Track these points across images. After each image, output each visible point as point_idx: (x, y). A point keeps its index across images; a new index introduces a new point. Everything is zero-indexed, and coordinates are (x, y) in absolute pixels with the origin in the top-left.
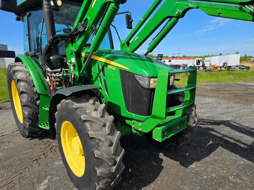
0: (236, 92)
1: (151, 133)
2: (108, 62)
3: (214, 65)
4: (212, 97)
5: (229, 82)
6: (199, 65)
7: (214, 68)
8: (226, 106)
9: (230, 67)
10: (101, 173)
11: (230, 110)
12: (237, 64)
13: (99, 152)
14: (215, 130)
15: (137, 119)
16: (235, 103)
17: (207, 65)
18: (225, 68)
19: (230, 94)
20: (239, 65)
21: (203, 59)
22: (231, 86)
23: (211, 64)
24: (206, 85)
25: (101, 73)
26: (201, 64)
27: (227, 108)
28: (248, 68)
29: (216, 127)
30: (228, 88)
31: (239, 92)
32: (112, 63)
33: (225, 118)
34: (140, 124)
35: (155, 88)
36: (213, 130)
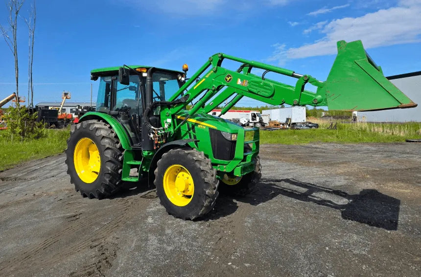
0: (299, 154)
1: (233, 172)
2: (198, 122)
3: (275, 122)
4: (274, 160)
5: (293, 144)
6: (255, 121)
7: (275, 125)
8: (287, 168)
9: (294, 124)
10: (208, 193)
11: (291, 171)
12: (304, 121)
13: (207, 179)
14: (277, 184)
15: (222, 163)
16: (297, 165)
17: (266, 120)
18: (289, 126)
19: (293, 156)
20: (305, 121)
21: (259, 112)
22: (294, 148)
23: (270, 120)
24: (266, 147)
25: (192, 131)
26: (258, 119)
27: (289, 170)
28: (317, 126)
29: (277, 183)
30: (292, 150)
31: (303, 154)
32: (203, 123)
33: (285, 177)
34: (225, 166)
35: (236, 141)
36: (274, 185)
